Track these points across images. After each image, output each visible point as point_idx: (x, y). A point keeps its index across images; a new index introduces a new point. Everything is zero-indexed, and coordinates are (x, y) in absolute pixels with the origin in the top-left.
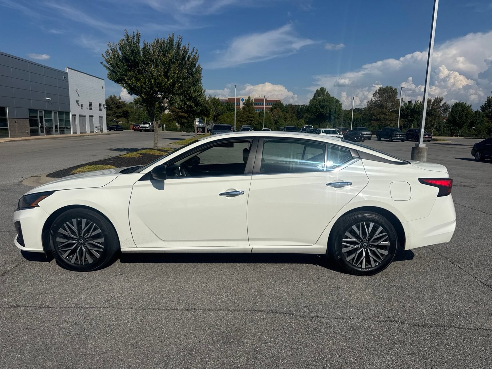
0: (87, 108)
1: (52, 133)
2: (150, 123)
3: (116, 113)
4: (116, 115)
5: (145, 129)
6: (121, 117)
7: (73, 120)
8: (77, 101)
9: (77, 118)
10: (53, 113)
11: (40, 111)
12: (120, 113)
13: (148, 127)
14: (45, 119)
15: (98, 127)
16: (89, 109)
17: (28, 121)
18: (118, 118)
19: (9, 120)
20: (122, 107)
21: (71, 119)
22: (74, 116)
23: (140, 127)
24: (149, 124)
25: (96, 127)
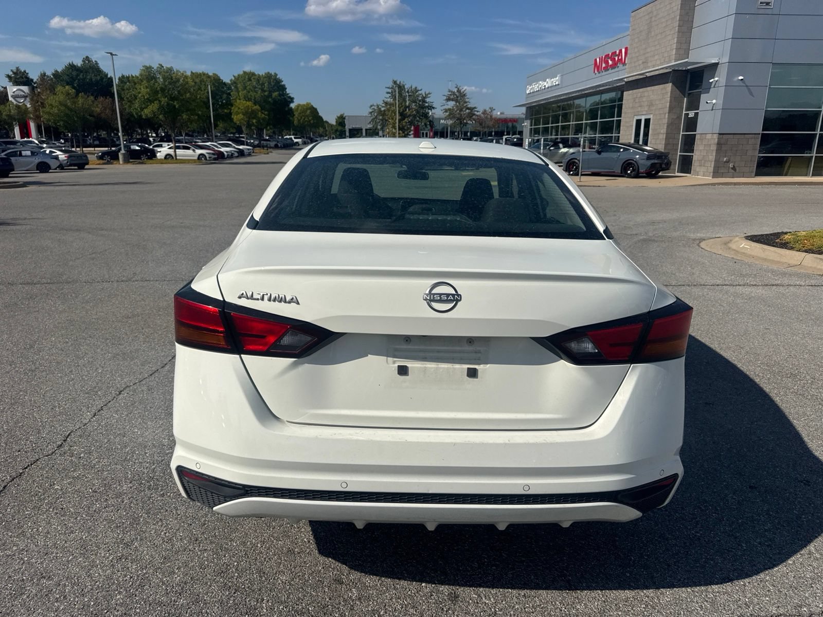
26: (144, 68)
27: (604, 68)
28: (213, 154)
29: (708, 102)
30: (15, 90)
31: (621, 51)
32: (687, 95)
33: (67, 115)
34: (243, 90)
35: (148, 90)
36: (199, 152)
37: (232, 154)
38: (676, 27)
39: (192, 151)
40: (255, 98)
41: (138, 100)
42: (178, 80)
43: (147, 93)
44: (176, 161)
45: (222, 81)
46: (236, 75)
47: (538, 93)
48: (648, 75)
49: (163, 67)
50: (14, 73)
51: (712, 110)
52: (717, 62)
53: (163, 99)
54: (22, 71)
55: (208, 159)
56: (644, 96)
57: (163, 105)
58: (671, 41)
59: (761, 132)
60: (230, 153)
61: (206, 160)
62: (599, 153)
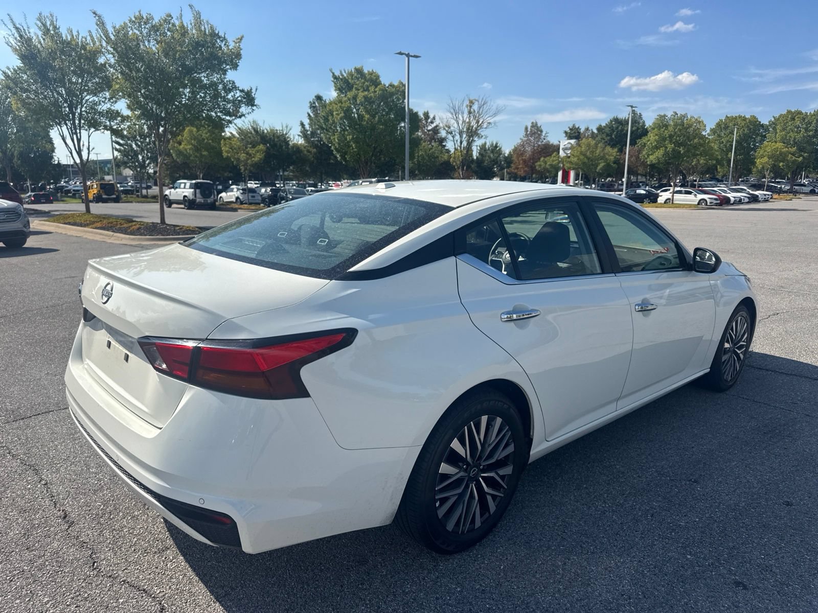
26: (658, 117)
28: (716, 199)
30: (566, 143)
33: (584, 163)
34: (781, 131)
35: (657, 137)
36: (700, 196)
37: (740, 200)
39: (693, 196)
40: (795, 139)
41: (647, 147)
42: (690, 126)
43: (655, 140)
44: (671, 205)
45: (760, 122)
46: (777, 116)
49: (677, 114)
50: (571, 129)
53: (669, 145)
54: (577, 127)
55: (708, 204)
57: (669, 151)
60: (738, 199)
61: (707, 205)
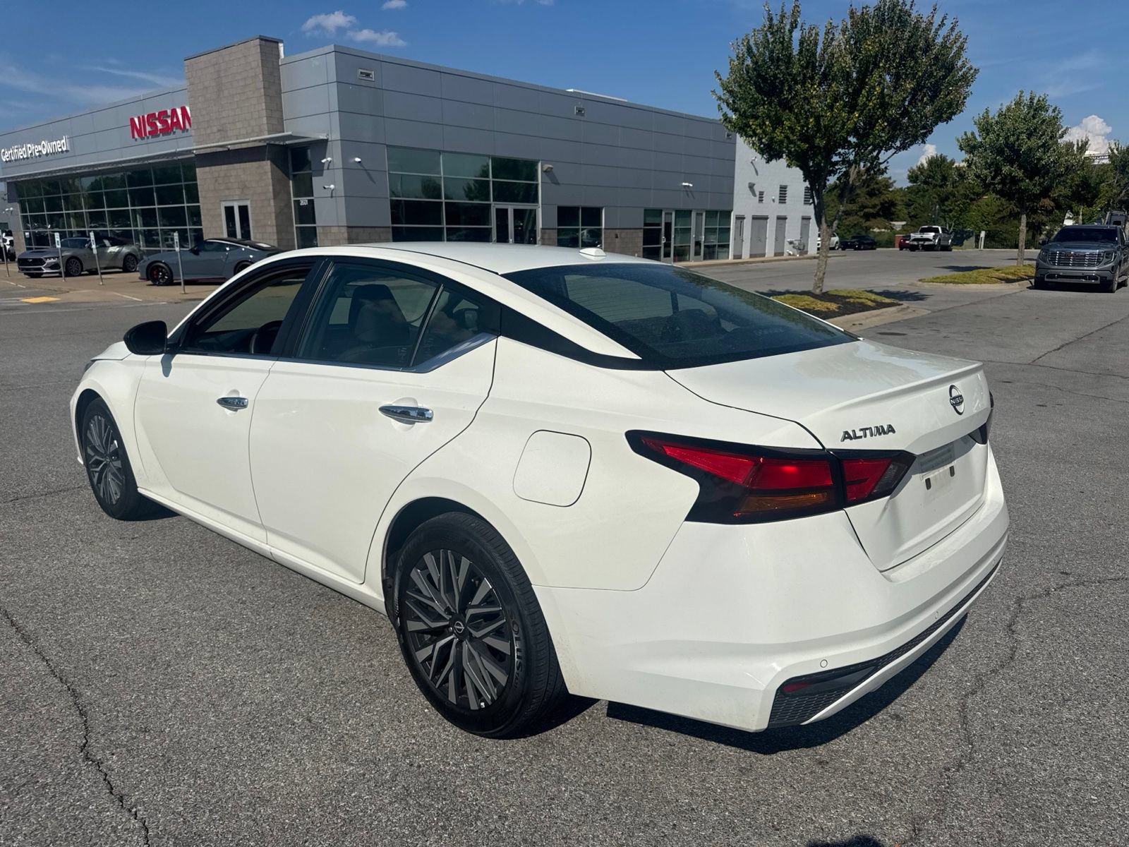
0: (774, 200)
1: (688, 257)
2: (940, 228)
3: (866, 207)
4: (865, 213)
5: (923, 245)
6: (874, 216)
7: (736, 228)
8: (751, 187)
9: (748, 224)
10: (693, 215)
11: (667, 212)
12: (874, 206)
13: (931, 238)
14: (706, 229)
15: (795, 242)
16: (777, 201)
17: (641, 234)
18: (868, 220)
19: (605, 233)
20: (880, 193)
21: (731, 227)
22: (740, 218)
23: (912, 238)
24: (936, 231)
25: (791, 243)
27: (149, 132)
29: (326, 187)
31: (174, 112)
32: (291, 177)
38: (261, 88)
47: (23, 162)
48: (231, 148)
51: (332, 197)
52: (326, 138)
56: (231, 176)
58: (257, 106)
59: (391, 225)
62: (196, 252)
